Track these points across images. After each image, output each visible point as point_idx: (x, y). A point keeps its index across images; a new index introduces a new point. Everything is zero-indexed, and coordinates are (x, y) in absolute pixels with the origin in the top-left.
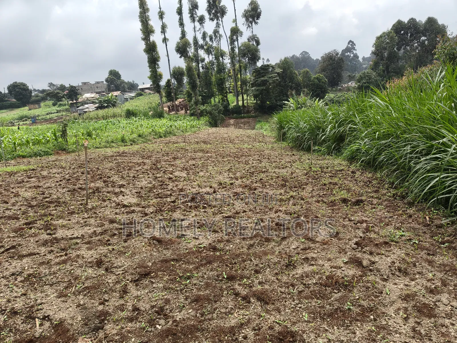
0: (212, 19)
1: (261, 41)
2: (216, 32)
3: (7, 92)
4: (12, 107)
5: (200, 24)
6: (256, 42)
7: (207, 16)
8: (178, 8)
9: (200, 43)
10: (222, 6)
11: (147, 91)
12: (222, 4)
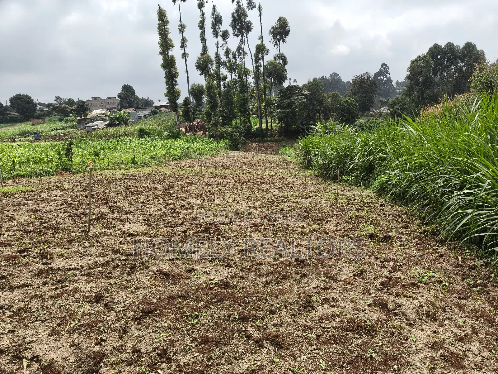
0: (236, 35)
1: (288, 60)
2: (239, 49)
3: (9, 104)
4: (14, 121)
5: (223, 39)
6: (283, 61)
7: (231, 32)
8: (200, 21)
9: (222, 60)
10: (248, 22)
11: (163, 109)
12: (247, 20)
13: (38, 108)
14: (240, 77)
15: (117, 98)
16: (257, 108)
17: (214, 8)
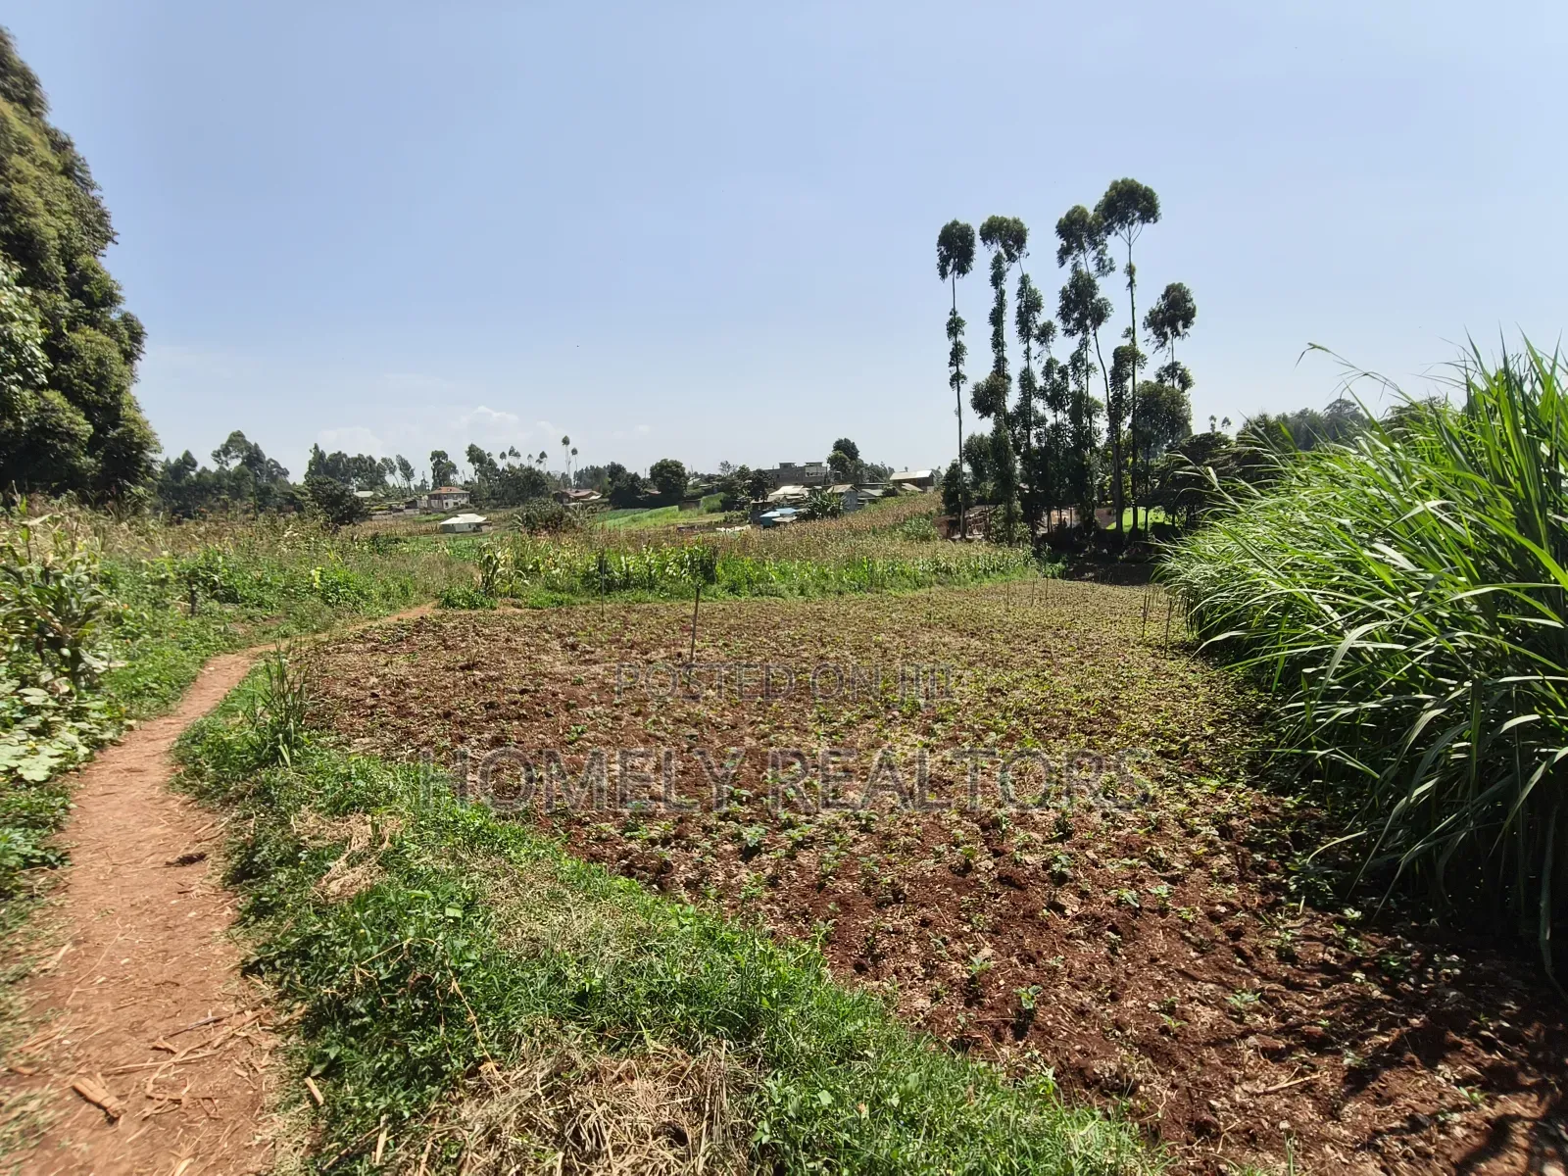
0: (1069, 332)
1: (1192, 374)
2: (1077, 359)
3: (648, 477)
4: (653, 503)
5: (1042, 343)
6: (1180, 381)
7: (1058, 324)
8: (994, 310)
9: (1037, 385)
10: (1099, 301)
11: (908, 486)
12: (1099, 296)
13: (690, 483)
14: (1075, 417)
15: (825, 464)
16: (1111, 487)
17: (1024, 280)
